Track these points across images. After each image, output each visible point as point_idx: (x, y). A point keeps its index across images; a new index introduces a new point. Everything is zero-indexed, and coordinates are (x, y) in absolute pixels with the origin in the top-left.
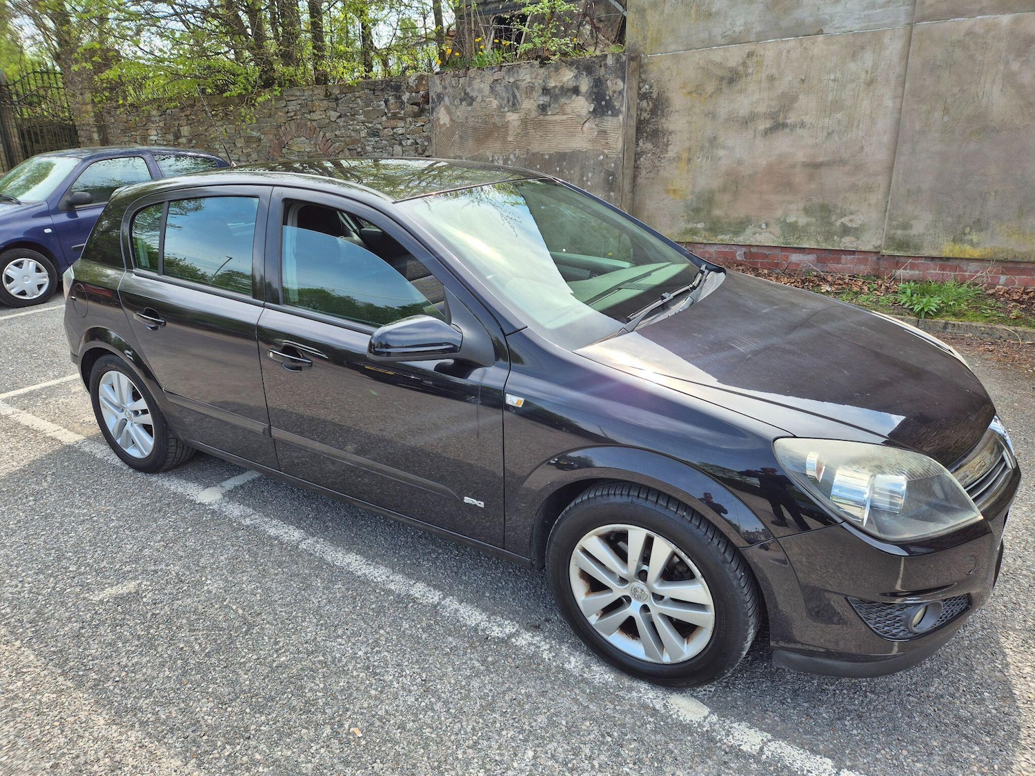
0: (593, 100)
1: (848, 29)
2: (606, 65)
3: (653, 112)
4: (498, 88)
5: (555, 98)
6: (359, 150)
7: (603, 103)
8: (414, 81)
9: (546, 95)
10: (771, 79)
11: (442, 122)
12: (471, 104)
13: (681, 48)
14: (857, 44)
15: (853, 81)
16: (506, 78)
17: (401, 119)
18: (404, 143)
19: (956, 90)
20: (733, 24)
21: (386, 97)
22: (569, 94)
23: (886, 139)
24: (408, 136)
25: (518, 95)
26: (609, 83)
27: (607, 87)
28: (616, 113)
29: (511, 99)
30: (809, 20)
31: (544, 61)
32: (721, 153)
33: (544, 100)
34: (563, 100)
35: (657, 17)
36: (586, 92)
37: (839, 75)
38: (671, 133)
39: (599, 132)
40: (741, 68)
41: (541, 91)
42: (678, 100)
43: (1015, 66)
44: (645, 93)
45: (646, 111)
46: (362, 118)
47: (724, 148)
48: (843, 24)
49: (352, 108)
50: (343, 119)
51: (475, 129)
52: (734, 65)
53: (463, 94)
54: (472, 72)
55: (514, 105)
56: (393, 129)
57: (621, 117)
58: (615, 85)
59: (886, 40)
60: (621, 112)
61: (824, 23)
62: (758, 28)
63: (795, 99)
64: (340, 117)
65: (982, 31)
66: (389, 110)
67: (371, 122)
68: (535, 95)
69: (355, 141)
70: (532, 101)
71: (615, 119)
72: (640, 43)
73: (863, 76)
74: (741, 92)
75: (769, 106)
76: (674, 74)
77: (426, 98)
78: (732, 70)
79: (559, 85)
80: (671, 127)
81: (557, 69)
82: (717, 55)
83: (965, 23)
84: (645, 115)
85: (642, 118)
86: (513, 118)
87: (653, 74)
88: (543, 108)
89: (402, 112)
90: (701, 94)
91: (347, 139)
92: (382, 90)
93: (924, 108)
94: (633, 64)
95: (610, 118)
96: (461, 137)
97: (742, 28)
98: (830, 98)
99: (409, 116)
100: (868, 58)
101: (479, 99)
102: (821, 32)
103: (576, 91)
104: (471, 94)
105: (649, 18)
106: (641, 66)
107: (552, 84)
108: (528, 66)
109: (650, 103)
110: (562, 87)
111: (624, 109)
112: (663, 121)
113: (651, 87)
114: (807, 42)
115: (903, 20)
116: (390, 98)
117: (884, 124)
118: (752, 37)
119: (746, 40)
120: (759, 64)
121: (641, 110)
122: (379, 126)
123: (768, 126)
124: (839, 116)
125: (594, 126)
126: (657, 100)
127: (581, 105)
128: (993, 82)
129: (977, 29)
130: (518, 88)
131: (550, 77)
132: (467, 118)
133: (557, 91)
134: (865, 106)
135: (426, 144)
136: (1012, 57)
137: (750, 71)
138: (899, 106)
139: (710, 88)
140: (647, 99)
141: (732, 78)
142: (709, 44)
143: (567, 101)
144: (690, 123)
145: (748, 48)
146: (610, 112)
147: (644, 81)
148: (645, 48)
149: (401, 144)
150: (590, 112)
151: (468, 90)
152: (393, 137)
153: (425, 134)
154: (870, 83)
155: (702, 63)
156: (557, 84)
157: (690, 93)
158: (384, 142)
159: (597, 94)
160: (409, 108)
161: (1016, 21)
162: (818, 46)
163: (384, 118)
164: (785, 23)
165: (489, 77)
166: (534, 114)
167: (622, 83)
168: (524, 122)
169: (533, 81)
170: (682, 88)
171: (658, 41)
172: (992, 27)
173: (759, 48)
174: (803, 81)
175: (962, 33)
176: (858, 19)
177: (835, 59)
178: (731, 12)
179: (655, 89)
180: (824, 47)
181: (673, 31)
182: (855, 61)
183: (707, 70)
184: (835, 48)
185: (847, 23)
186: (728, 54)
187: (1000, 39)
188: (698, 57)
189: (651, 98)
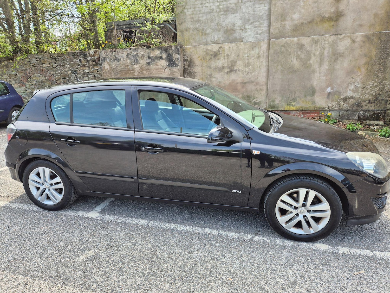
0: (168, 61)
1: (250, 41)
2: (172, 49)
3: (189, 66)
4: (130, 56)
5: (153, 60)
6: (68, 79)
7: (172, 62)
8: (93, 52)
9: (150, 59)
10: (228, 55)
11: (106, 68)
12: (118, 62)
13: (197, 45)
14: (254, 45)
15: (253, 57)
16: (133, 52)
17: (87, 67)
18: (89, 76)
19: (284, 60)
20: (214, 37)
21: (80, 58)
22: (159, 59)
23: (265, 74)
24: (91, 73)
25: (138, 59)
26: (174, 55)
27: (173, 57)
28: (177, 66)
29: (135, 60)
30: (238, 37)
31: (148, 47)
32: (213, 79)
33: (149, 61)
34: (156, 61)
35: (188, 34)
36: (165, 58)
37: (249, 55)
38: (196, 73)
39: (171, 72)
40: (218, 52)
41: (147, 58)
42: (197, 62)
43: (299, 53)
44: (186, 59)
45: (186, 65)
46: (68, 66)
47: (214, 78)
48: (249, 39)
49: (63, 63)
50: (59, 67)
51: (121, 71)
52: (215, 51)
53: (115, 58)
54: (118, 50)
55: (137, 62)
56: (83, 70)
57: (179, 67)
58: (175, 56)
59: (262, 44)
60: (179, 65)
61: (243, 38)
62: (222, 39)
63: (236, 62)
64: (58, 66)
65: (289, 42)
66: (81, 63)
67: (73, 68)
68: (145, 59)
69: (65, 75)
70: (144, 61)
71: (177, 68)
72: (182, 42)
73: (256, 55)
74: (218, 59)
75: (228, 64)
76: (195, 53)
77: (99, 59)
78: (215, 52)
79: (155, 55)
80: (196, 71)
81: (153, 50)
82: (210, 47)
83: (284, 40)
84: (186, 67)
85: (185, 68)
86: (136, 67)
87: (188, 53)
88: (149, 64)
89: (88, 64)
90: (205, 60)
91: (62, 75)
92: (78, 56)
93: (276, 65)
94: (181, 49)
95: (175, 67)
96: (115, 74)
97: (217, 39)
98: (247, 62)
99: (91, 66)
100: (257, 50)
101: (122, 60)
102: (242, 41)
103: (161, 58)
104: (118, 58)
105: (185, 34)
106: (183, 50)
107: (151, 55)
108: (142, 48)
110: (156, 56)
111: (180, 64)
112: (193, 69)
113: (187, 57)
114: (238, 44)
115: (266, 38)
116: (82, 59)
117: (264, 70)
118: (221, 42)
119: (219, 43)
120: (224, 50)
121: (185, 65)
122: (77, 69)
123: (228, 70)
124: (250, 67)
125: (169, 70)
126: (190, 61)
127: (164, 63)
128: (294, 58)
129: (288, 42)
130: (138, 56)
131: (151, 53)
132: (117, 67)
133: (154, 58)
134: (257, 64)
135: (99, 76)
136: (298, 50)
137: (221, 53)
138: (267, 64)
139: (208, 58)
140: (186, 61)
141: (215, 55)
142: (207, 43)
143: (158, 61)
144: (202, 69)
145: (220, 45)
146: (175, 65)
147: (185, 55)
148: (184, 44)
149: (87, 76)
150: (167, 65)
151: (117, 56)
152: (84, 74)
153: (98, 72)
154: (258, 57)
155: (204, 49)
156: (154, 55)
157: (201, 60)
158: (79, 75)
159: (169, 59)
160: (91, 63)
161: (298, 40)
162: (242, 46)
163: (79, 66)
164: (231, 38)
165: (126, 52)
166: (145, 66)
167: (178, 56)
168: (142, 68)
169: (144, 54)
170: (198, 58)
171: (188, 42)
172: (292, 41)
173: (223, 46)
174: (238, 56)
175: (284, 43)
176: (253, 38)
177: (247, 50)
178: (213, 34)
179: (189, 58)
180: (243, 46)
181: (194, 39)
182: (253, 50)
183: (206, 52)
184: (247, 46)
185: (250, 39)
186: (213, 47)
187: (294, 45)
188: (203, 48)
189: (188, 61)
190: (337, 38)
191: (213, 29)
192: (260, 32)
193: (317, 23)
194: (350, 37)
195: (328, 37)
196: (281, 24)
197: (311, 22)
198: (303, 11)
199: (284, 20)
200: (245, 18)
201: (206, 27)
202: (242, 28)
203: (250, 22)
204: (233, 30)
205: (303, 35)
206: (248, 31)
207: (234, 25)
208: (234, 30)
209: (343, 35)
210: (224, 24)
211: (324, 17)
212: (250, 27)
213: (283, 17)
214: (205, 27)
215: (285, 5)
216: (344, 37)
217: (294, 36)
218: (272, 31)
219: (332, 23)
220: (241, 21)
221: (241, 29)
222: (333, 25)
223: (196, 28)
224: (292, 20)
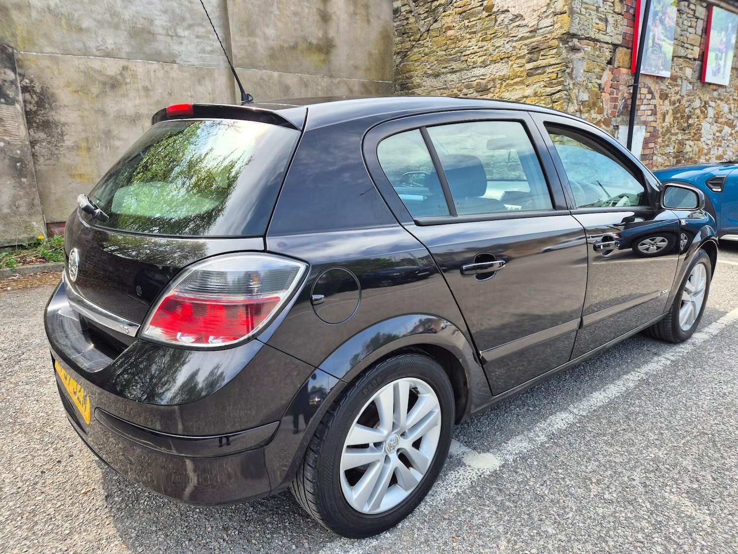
1: (192, 64)
3: (40, 104)
10: (146, 89)
13: (57, 52)
14: (200, 75)
20: (104, 42)
28: (10, 102)
30: (164, 52)
32: (118, 143)
35: (25, 19)
37: (193, 93)
38: (64, 125)
40: (119, 77)
42: (64, 96)
44: (28, 87)
45: (30, 103)
47: (120, 139)
48: (188, 60)
52: (113, 74)
57: (18, 106)
59: (216, 74)
60: (18, 101)
61: (176, 56)
62: (126, 49)
65: (267, 79)
71: (11, 108)
74: (124, 96)
76: (56, 73)
78: (111, 78)
80: (63, 120)
82: (96, 64)
83: (258, 73)
84: (30, 107)
85: (28, 109)
87: (32, 72)
90: (88, 94)
95: (4, 105)
97: (113, 46)
100: (208, 85)
102: (174, 62)
105: (15, 18)
109: (34, 96)
111: (20, 98)
112: (53, 113)
113: (32, 81)
114: (167, 67)
118: (124, 55)
119: (119, 56)
120: (134, 76)
121: (27, 102)
126: (41, 94)
129: (264, 77)
137: (128, 80)
139: (95, 89)
140: (29, 92)
141: (114, 84)
142: (86, 53)
144: (82, 117)
145: (122, 63)
146: (2, 100)
147: (23, 75)
148: (16, 45)
155: (82, 67)
157: (76, 92)
161: (280, 76)
162: (174, 71)
164: (147, 49)
167: (13, 75)
170: (67, 86)
171: (30, 41)
172: (271, 77)
173: (131, 65)
174: (170, 94)
175: (258, 78)
176: (197, 58)
177: (188, 82)
178: (100, 32)
179: (37, 84)
180: (180, 73)
181: (45, 35)
182: (200, 85)
183: (89, 74)
184: (186, 74)
185: (190, 59)
186: (105, 65)
187: (275, 85)
188: (77, 62)
189: (35, 93)
190: (332, 82)
191: (99, 21)
192: (209, 48)
193: (302, 52)
194: (346, 83)
195: (320, 80)
196: (249, 41)
197: (294, 47)
198: (280, 25)
199: (252, 34)
200: (173, 12)
201: (80, 13)
202: (171, 34)
203: (185, 24)
204: (149, 32)
205: (286, 69)
206: (185, 41)
207: (151, 21)
208: (153, 34)
209: (339, 79)
210: (127, 15)
211: (310, 43)
212: (186, 33)
213: (250, 28)
214: (76, 10)
215: (250, 6)
216: (339, 82)
217: (273, 68)
218: (234, 51)
219: (323, 57)
220: (165, 17)
221: (168, 35)
222: (324, 60)
223: (48, 9)
224: (266, 38)
